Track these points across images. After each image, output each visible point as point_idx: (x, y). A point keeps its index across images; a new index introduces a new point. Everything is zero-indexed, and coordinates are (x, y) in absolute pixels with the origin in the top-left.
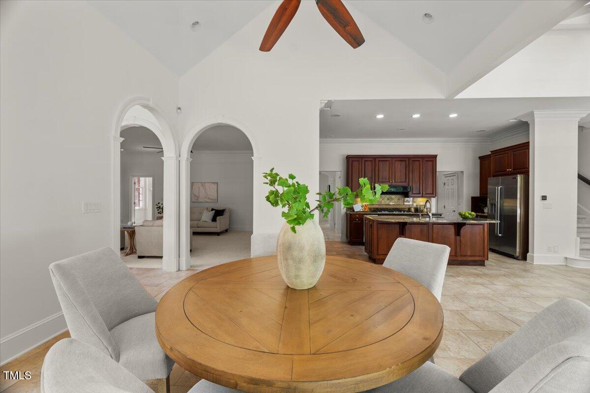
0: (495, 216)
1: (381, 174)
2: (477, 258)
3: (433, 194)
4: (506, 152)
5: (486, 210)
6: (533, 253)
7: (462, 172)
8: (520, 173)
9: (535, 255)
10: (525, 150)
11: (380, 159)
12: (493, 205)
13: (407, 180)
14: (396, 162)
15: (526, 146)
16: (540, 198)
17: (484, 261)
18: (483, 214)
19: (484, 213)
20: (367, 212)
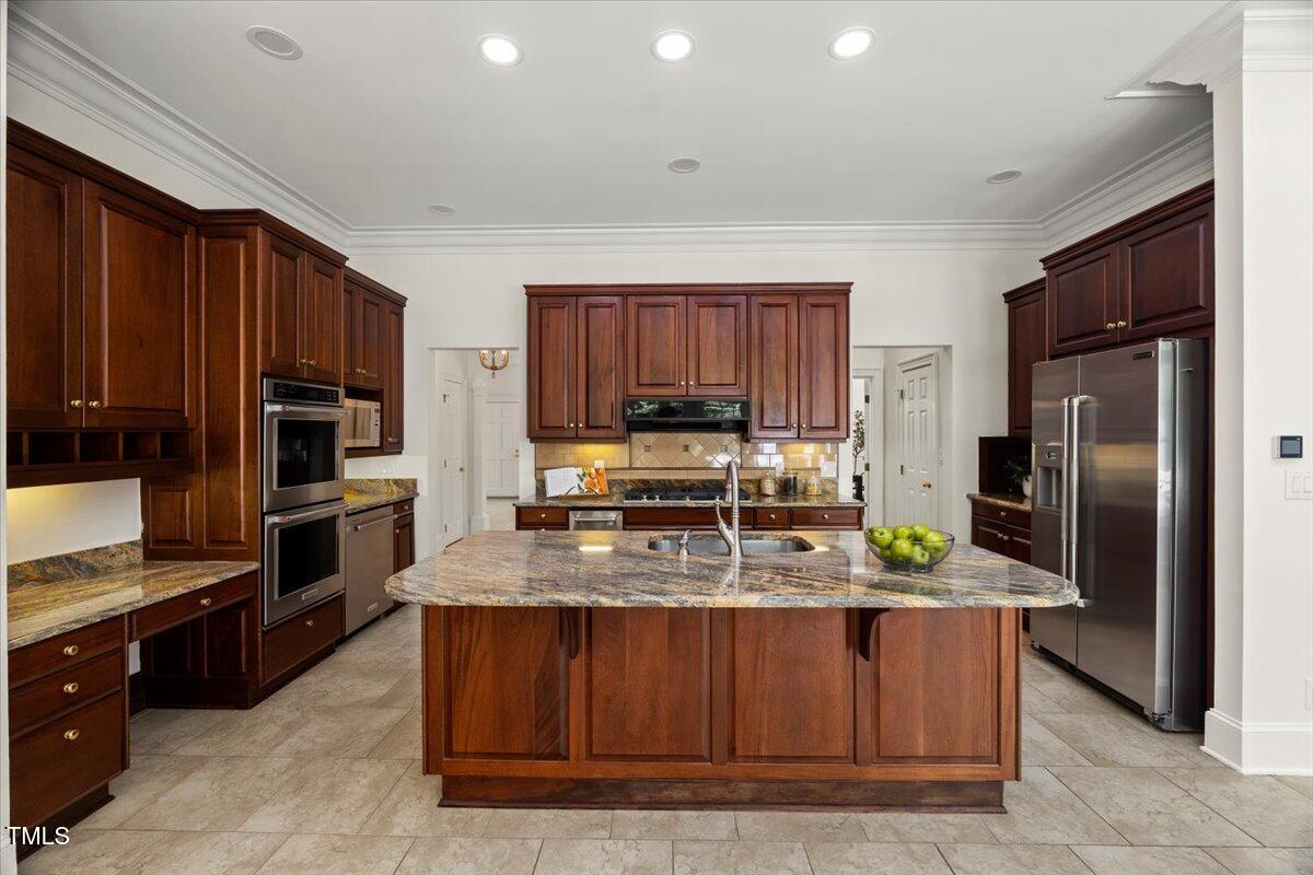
0: (1060, 518)
1: (646, 357)
2: (961, 772)
3: (836, 427)
4: (1104, 251)
5: (1028, 489)
6: (1237, 712)
7: (947, 348)
8: (1166, 335)
9: (1248, 727)
10: (1194, 225)
11: (647, 300)
12: (1053, 472)
13: (743, 376)
14: (701, 310)
15: (1199, 203)
16: (1270, 448)
17: (998, 786)
18: (1014, 505)
19: (1021, 497)
20: (596, 497)
